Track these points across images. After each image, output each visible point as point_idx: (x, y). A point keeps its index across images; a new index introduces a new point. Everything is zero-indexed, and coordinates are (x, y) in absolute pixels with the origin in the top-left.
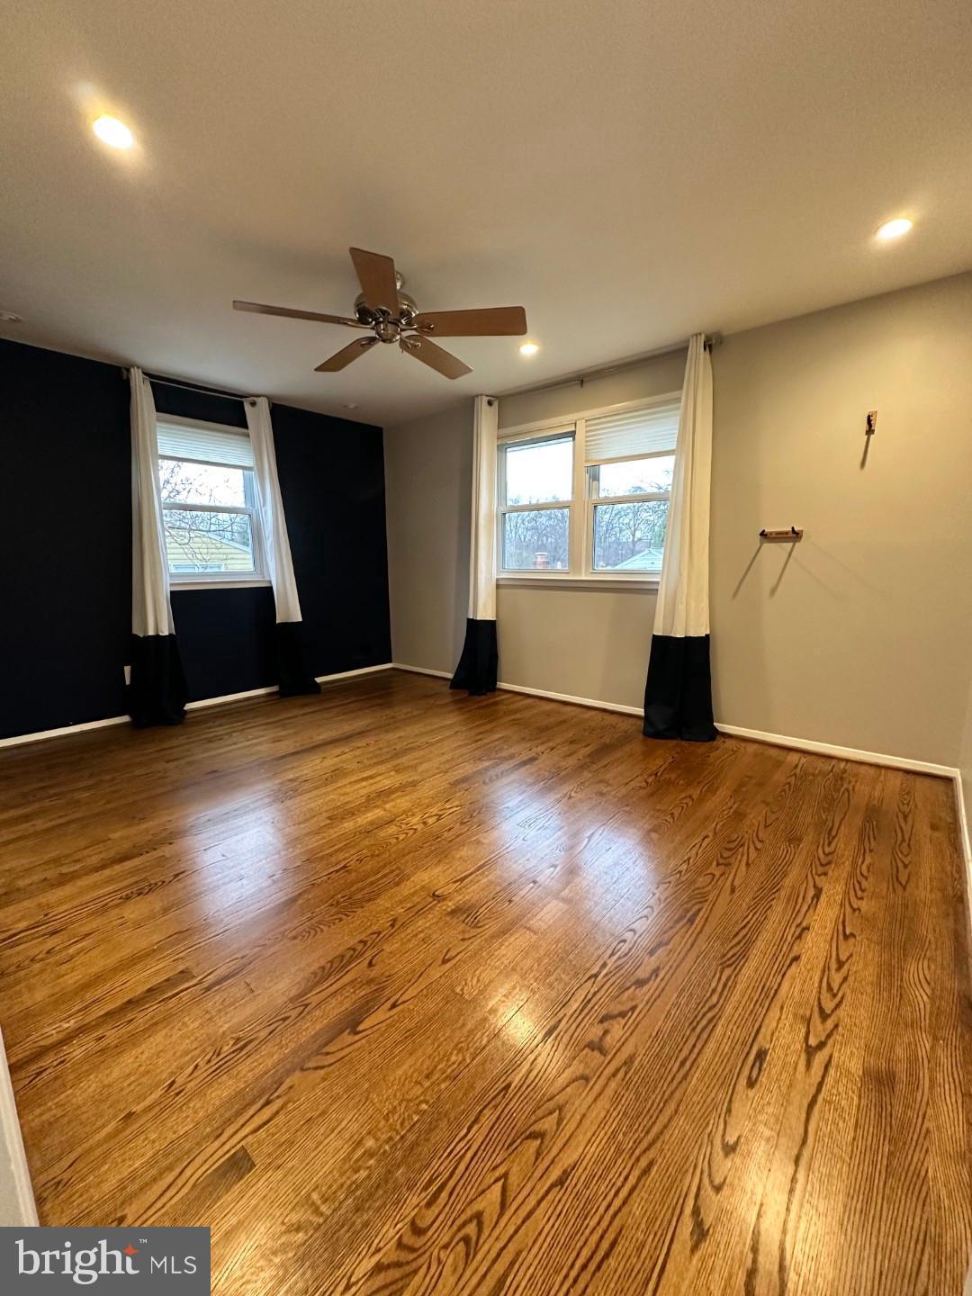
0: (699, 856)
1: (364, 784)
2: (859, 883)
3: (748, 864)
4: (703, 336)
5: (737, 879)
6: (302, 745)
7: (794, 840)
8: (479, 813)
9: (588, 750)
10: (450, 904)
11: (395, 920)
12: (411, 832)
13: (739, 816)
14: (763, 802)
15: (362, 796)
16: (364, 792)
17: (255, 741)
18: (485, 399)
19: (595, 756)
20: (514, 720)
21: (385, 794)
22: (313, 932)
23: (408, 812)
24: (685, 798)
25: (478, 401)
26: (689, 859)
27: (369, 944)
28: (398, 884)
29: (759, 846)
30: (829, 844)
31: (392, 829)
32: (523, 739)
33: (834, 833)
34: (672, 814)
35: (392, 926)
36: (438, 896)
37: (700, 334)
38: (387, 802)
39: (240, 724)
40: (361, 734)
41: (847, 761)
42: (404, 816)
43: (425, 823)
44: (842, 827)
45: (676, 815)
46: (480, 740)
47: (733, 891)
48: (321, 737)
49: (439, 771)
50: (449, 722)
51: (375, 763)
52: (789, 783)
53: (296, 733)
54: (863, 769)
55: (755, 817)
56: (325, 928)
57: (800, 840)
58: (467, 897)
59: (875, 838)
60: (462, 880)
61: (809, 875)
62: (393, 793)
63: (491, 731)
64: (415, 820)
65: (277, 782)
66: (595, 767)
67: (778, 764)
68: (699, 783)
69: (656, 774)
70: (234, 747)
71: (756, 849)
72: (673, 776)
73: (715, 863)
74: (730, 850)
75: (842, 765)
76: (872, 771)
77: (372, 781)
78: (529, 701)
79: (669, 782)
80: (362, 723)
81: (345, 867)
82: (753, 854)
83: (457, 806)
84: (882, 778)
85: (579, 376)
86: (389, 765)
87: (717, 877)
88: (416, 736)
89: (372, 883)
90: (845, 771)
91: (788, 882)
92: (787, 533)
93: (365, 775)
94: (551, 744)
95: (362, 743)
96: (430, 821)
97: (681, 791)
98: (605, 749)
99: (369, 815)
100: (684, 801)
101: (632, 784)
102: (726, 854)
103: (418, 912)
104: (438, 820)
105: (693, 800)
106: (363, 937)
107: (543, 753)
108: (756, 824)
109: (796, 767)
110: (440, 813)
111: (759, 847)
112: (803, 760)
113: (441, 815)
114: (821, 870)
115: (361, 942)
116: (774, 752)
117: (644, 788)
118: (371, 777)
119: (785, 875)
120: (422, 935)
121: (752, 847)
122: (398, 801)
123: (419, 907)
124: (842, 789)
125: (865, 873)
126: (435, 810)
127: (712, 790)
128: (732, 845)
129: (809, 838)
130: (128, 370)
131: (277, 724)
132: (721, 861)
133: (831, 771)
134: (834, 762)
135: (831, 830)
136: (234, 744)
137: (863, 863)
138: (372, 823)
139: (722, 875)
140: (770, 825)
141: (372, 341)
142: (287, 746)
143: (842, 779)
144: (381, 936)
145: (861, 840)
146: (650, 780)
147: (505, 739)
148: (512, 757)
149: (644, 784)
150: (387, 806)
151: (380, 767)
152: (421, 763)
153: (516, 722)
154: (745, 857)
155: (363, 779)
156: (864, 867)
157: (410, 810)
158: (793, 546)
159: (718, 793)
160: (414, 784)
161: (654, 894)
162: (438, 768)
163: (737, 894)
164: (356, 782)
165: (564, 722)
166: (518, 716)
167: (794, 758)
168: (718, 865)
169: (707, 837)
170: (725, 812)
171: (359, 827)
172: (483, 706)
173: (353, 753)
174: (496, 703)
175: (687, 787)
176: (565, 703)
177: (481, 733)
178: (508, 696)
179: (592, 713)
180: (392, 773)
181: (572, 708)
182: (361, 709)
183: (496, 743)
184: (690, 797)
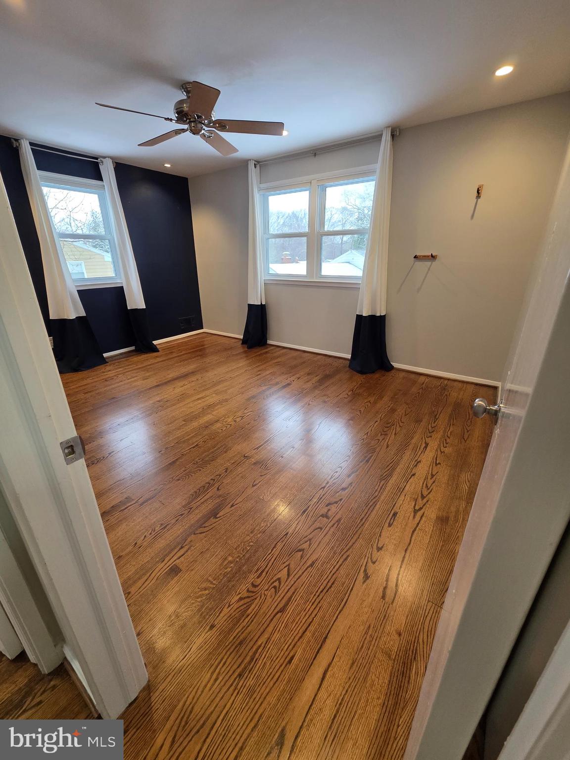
0: (373, 431)
1: (200, 401)
2: (446, 440)
3: (395, 434)
5: (390, 440)
6: (160, 381)
7: (418, 421)
9: (317, 378)
10: (253, 460)
11: (227, 469)
12: (229, 426)
13: (393, 410)
14: (405, 403)
15: (199, 409)
16: (199, 406)
17: (133, 379)
18: (252, 163)
19: (321, 381)
20: (276, 362)
21: (212, 407)
22: (187, 477)
24: (367, 402)
26: (368, 433)
27: (216, 481)
28: (226, 452)
29: (401, 424)
30: (435, 422)
31: (218, 425)
32: (283, 373)
33: (437, 417)
34: (360, 411)
35: (226, 472)
36: (246, 457)
37: (389, 127)
38: (213, 411)
40: (193, 373)
41: (449, 379)
42: (224, 418)
43: (235, 421)
44: (442, 414)
45: (362, 411)
46: (260, 374)
47: (388, 447)
48: (170, 376)
49: (239, 393)
50: (241, 365)
51: (203, 390)
52: (419, 393)
53: (155, 374)
54: (456, 384)
55: (400, 411)
56: (193, 475)
57: (421, 421)
58: (261, 457)
59: (456, 419)
60: (257, 448)
61: (423, 438)
62: (215, 406)
63: (265, 370)
64: (230, 420)
65: (151, 402)
66: (322, 388)
67: (414, 382)
68: (374, 394)
69: (353, 390)
71: (400, 426)
72: (361, 391)
73: (380, 435)
74: (387, 427)
75: (446, 382)
76: (460, 385)
77: (203, 400)
78: (285, 350)
79: (359, 394)
80: (192, 367)
81: (197, 445)
82: (398, 429)
83: (251, 412)
84: (464, 389)
85: (313, 150)
86: (211, 391)
87: (380, 441)
88: (224, 373)
89: (213, 452)
90: (447, 385)
91: (414, 441)
92: (428, 256)
93: (199, 397)
94: (298, 376)
95: (193, 378)
96: (238, 420)
97: (366, 398)
98: (327, 377)
99: (205, 418)
100: (366, 404)
101: (341, 396)
102: (386, 429)
103: (237, 464)
104: (242, 419)
105: (371, 403)
106: (212, 477)
107: (294, 380)
108: (401, 414)
109: (423, 383)
110: (243, 415)
111: (401, 426)
112: (427, 380)
113: (243, 417)
114: (429, 434)
115: (212, 479)
116: (413, 376)
117: (346, 398)
118: (202, 398)
119: (412, 438)
120: (241, 475)
121: (398, 426)
122: (220, 410)
123: (238, 462)
124: (444, 395)
125: (449, 436)
126: (239, 414)
127: (381, 397)
128: (389, 425)
129: (425, 420)
131: (143, 369)
132: (383, 433)
133: (440, 385)
134: (442, 380)
135: (436, 415)
137: (449, 431)
138: (207, 422)
139: (383, 440)
140: (407, 414)
142: (152, 382)
143: (444, 389)
144: (221, 476)
145: (449, 420)
146: (349, 394)
147: (273, 374)
148: (277, 383)
149: (346, 396)
150: (214, 413)
151: (207, 392)
152: (229, 389)
153: (278, 364)
154: (394, 431)
155: (198, 399)
156: (449, 433)
157: (226, 415)
158: (432, 263)
159: (383, 399)
160: (226, 400)
161: (351, 450)
162: (238, 391)
163: (389, 448)
164: (194, 400)
165: (304, 362)
166: (279, 360)
167: (422, 378)
168: (381, 435)
169: (377, 421)
170: (387, 409)
171: (201, 424)
172: (259, 355)
173: (189, 384)
174: (266, 353)
175: (368, 396)
176: (304, 352)
177: (259, 371)
178: (272, 348)
179: (319, 357)
180: (214, 395)
181: (308, 354)
182: (190, 358)
183: (268, 376)
184: (369, 402)
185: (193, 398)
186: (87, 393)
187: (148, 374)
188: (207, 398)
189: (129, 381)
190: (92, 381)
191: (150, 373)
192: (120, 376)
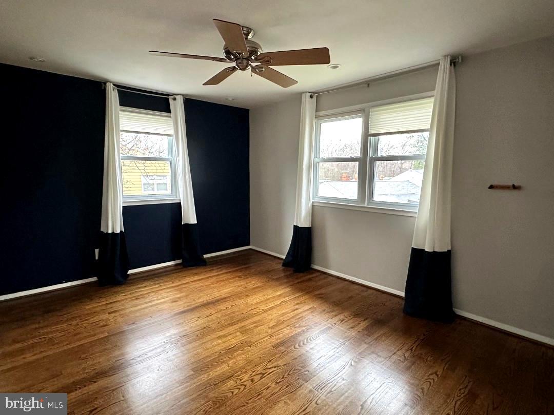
1: (220, 341)
4: (449, 56)
6: (188, 306)
8: (288, 374)
9: (365, 323)
12: (242, 387)
15: (216, 352)
16: (218, 349)
17: (162, 300)
18: (309, 95)
19: (370, 329)
21: (230, 351)
23: (243, 369)
24: (432, 374)
25: (304, 95)
31: (231, 384)
32: (324, 311)
37: (447, 56)
38: (231, 359)
39: (156, 286)
40: (225, 299)
42: (240, 373)
43: (252, 380)
45: (426, 389)
46: (297, 309)
48: (200, 300)
49: (267, 334)
50: (279, 293)
51: (228, 325)
53: (186, 296)
55: (485, 398)
62: (236, 350)
65: (168, 334)
66: (370, 339)
67: (501, 347)
68: (442, 360)
69: (411, 349)
70: (150, 304)
72: (423, 352)
77: (224, 339)
79: (420, 358)
83: (275, 367)
85: (367, 81)
86: (236, 327)
88: (257, 303)
92: (508, 186)
93: (221, 334)
94: (341, 317)
95: (222, 307)
96: (257, 378)
97: (430, 366)
98: (378, 323)
99: (218, 369)
100: (431, 377)
101: (395, 357)
104: (261, 378)
105: (438, 375)
107: (335, 324)
109: (514, 351)
110: (263, 372)
113: (264, 374)
118: (225, 336)
126: (260, 369)
130: (105, 84)
131: (176, 288)
136: (150, 302)
138: (219, 376)
141: (234, 69)
146: (406, 355)
148: (316, 324)
149: (403, 358)
150: (231, 362)
151: (231, 328)
155: (219, 338)
157: (244, 368)
160: (250, 344)
162: (267, 332)
164: (215, 339)
165: (351, 298)
166: (323, 291)
170: (462, 391)
171: (210, 379)
172: (301, 282)
173: (215, 315)
174: (310, 280)
175: (434, 363)
176: (353, 283)
177: (297, 304)
178: (318, 274)
179: (370, 291)
180: (238, 334)
181: (357, 287)
182: (226, 280)
183: (306, 313)
184: (436, 373)
185: (214, 336)
186: (112, 313)
187: (179, 296)
188: (229, 337)
189: (159, 301)
190: (123, 298)
191: (182, 295)
192: (152, 294)
